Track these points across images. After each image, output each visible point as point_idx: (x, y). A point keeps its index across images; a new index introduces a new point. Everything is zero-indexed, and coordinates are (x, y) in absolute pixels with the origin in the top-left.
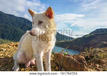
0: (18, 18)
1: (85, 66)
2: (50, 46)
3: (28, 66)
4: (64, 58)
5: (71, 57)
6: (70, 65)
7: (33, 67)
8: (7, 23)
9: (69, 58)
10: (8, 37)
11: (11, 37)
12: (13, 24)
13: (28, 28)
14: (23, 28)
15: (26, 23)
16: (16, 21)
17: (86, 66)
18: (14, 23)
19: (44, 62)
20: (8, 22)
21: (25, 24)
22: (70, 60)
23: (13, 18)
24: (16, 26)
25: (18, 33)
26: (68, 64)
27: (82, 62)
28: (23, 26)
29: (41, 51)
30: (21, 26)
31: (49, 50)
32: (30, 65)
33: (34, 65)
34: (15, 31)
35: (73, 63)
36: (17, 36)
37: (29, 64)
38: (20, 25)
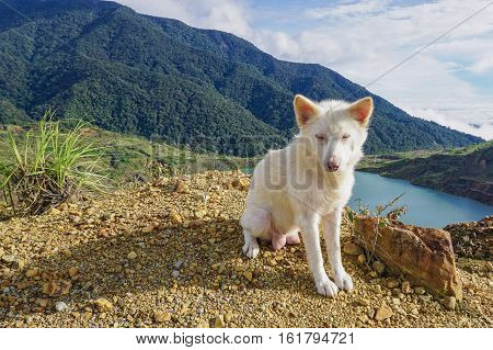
0: (200, 34)
1: (446, 261)
2: (338, 198)
3: (279, 247)
4: (385, 232)
5: (405, 231)
6: (401, 254)
7: (293, 250)
8: (155, 64)
9: (399, 235)
10: (166, 129)
11: (178, 127)
12: (178, 68)
13: (248, 86)
14: (224, 86)
15: (238, 62)
16: (192, 51)
17: (450, 260)
18: (183, 60)
19: (323, 241)
20: (158, 59)
21: (235, 65)
22: (403, 240)
23: (180, 38)
24: (193, 74)
25: (205, 109)
26: (393, 251)
27: (439, 249)
28: (225, 75)
29: (314, 211)
30: (218, 75)
31: (336, 209)
32: (287, 245)
33: (298, 245)
34: (189, 101)
35: (410, 248)
36: (201, 123)
37: (283, 240)
38: (212, 69)
